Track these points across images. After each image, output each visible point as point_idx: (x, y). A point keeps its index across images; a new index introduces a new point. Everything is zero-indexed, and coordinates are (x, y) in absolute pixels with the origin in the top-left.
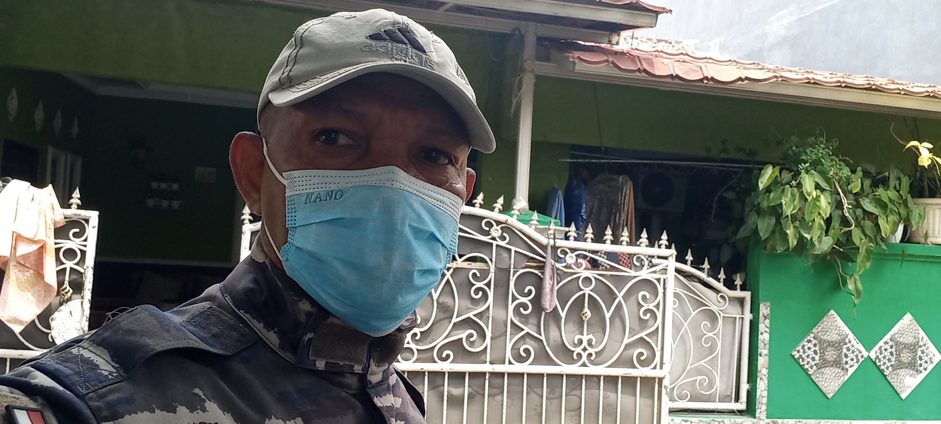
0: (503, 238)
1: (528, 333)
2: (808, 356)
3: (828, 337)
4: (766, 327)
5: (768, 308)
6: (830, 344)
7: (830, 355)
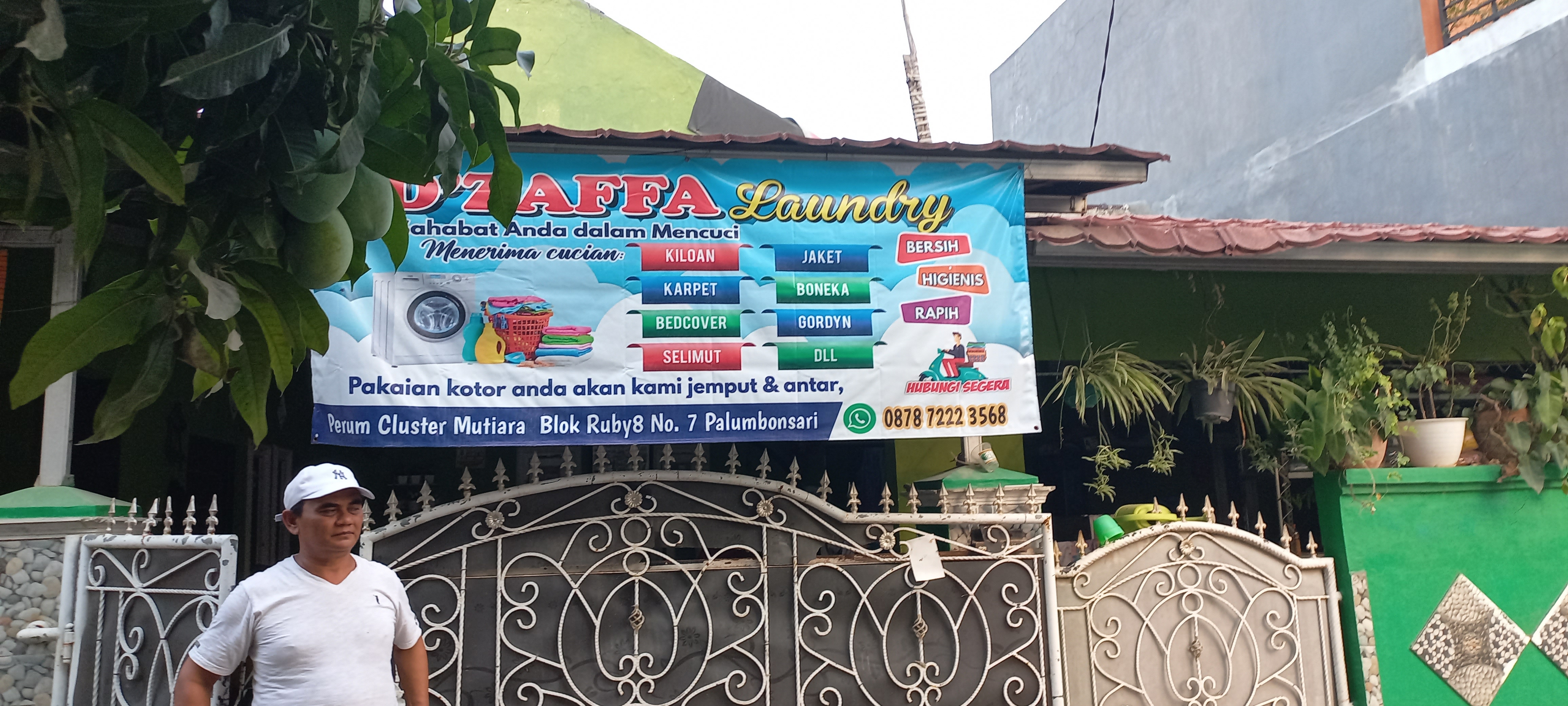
2: (1437, 650)
3: (1464, 617)
4: (1366, 610)
5: (1364, 581)
6: (1469, 628)
7: (1471, 645)
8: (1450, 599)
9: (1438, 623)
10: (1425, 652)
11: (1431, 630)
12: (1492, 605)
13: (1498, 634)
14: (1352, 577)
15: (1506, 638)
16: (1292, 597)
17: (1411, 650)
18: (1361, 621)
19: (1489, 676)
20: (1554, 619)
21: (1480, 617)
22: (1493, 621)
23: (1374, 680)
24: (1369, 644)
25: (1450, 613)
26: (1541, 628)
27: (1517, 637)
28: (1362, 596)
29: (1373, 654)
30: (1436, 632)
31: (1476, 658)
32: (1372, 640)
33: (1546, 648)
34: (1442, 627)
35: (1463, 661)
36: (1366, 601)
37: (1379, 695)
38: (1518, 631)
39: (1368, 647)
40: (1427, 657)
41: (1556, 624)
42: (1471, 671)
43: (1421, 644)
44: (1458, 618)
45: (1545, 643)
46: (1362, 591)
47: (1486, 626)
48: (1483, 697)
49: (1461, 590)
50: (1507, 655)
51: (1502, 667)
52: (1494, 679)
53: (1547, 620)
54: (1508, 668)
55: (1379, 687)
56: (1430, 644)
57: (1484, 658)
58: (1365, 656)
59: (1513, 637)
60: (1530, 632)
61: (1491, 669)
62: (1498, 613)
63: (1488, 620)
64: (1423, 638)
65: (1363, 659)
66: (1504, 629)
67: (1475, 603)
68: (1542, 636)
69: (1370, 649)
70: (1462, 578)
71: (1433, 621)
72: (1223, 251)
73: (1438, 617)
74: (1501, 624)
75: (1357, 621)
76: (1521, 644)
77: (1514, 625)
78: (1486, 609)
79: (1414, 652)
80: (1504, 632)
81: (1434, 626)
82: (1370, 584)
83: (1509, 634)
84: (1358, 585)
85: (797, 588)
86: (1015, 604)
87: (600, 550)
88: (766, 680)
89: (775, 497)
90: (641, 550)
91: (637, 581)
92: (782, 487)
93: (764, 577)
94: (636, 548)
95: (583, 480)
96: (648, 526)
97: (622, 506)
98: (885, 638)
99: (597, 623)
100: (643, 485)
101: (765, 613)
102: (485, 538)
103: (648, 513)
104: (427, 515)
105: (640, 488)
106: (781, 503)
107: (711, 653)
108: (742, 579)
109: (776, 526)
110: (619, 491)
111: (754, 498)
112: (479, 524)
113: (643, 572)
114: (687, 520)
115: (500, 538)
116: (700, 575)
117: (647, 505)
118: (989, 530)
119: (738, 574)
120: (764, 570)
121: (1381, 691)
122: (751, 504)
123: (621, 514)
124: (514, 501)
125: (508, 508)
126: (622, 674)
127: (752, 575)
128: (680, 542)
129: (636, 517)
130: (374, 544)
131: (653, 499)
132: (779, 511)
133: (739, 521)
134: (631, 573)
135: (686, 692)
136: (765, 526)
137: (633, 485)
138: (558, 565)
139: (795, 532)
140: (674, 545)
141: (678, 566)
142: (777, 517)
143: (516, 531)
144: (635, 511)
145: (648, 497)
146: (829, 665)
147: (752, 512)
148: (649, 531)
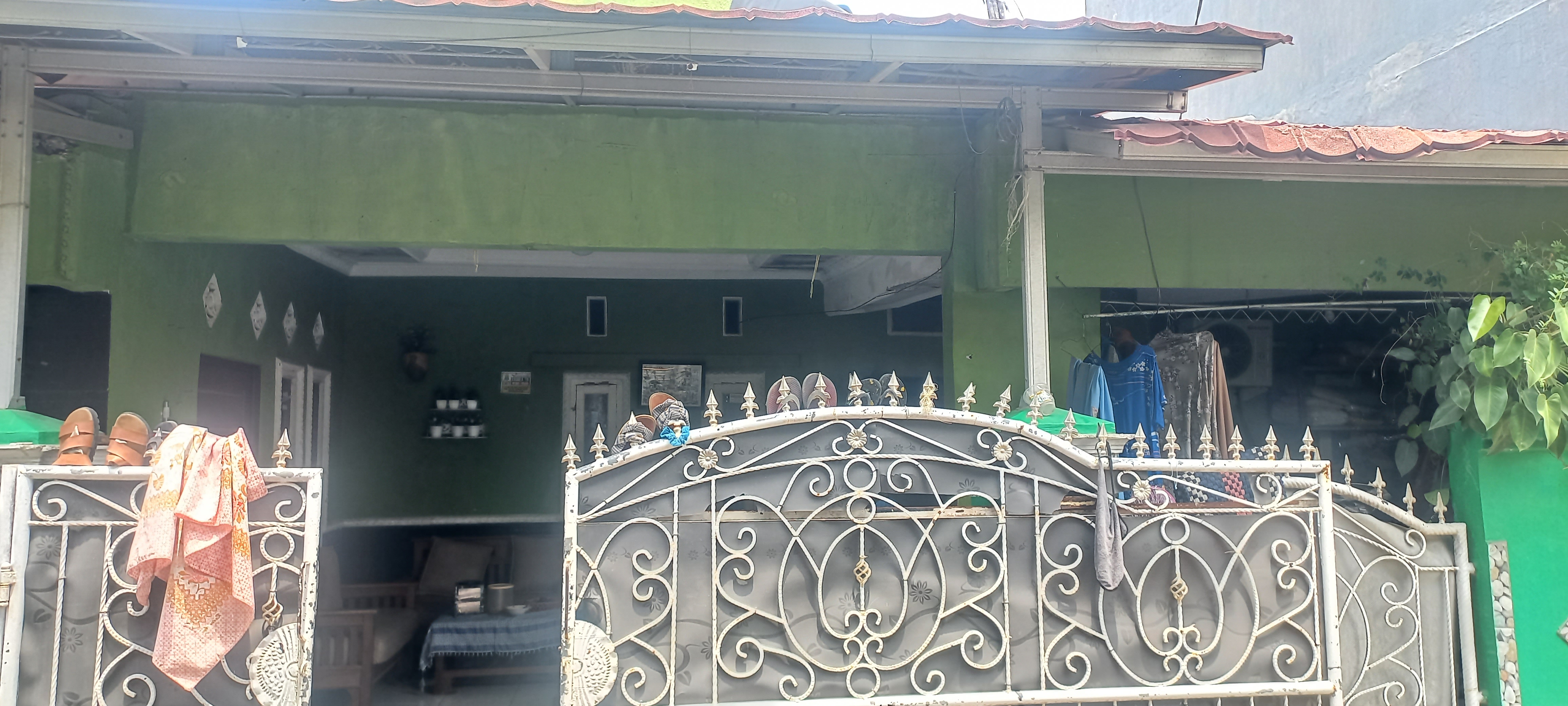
0: (1018, 462)
1: (1077, 629)
85: (1040, 540)
86: (1288, 564)
87: (821, 495)
88: (1006, 641)
89: (1014, 438)
90: (866, 496)
91: (862, 529)
92: (1022, 427)
93: (1002, 528)
94: (859, 493)
95: (801, 415)
96: (873, 469)
97: (844, 446)
98: (1139, 599)
99: (820, 574)
100: (867, 423)
101: (1003, 566)
102: (698, 479)
103: (872, 454)
104: (635, 452)
105: (864, 425)
106: (1021, 445)
107: (945, 610)
108: (978, 529)
109: (1015, 470)
110: (841, 429)
111: (990, 439)
112: (691, 463)
113: (869, 520)
114: (916, 463)
115: (713, 478)
116: (931, 524)
117: (873, 444)
118: (1259, 479)
119: (974, 524)
120: (1002, 520)
122: (988, 447)
123: (843, 455)
124: (728, 439)
125: (722, 445)
126: (847, 630)
127: (990, 525)
128: (909, 487)
129: (860, 458)
131: (879, 439)
132: (1018, 454)
133: (974, 464)
134: (856, 521)
135: (917, 653)
136: (1002, 471)
137: (856, 422)
138: (777, 510)
139: (1036, 479)
140: (902, 490)
141: (906, 514)
142: (1016, 462)
143: (731, 472)
144: (858, 451)
145: (872, 436)
146: (1076, 627)
147: (987, 455)
148: (875, 474)
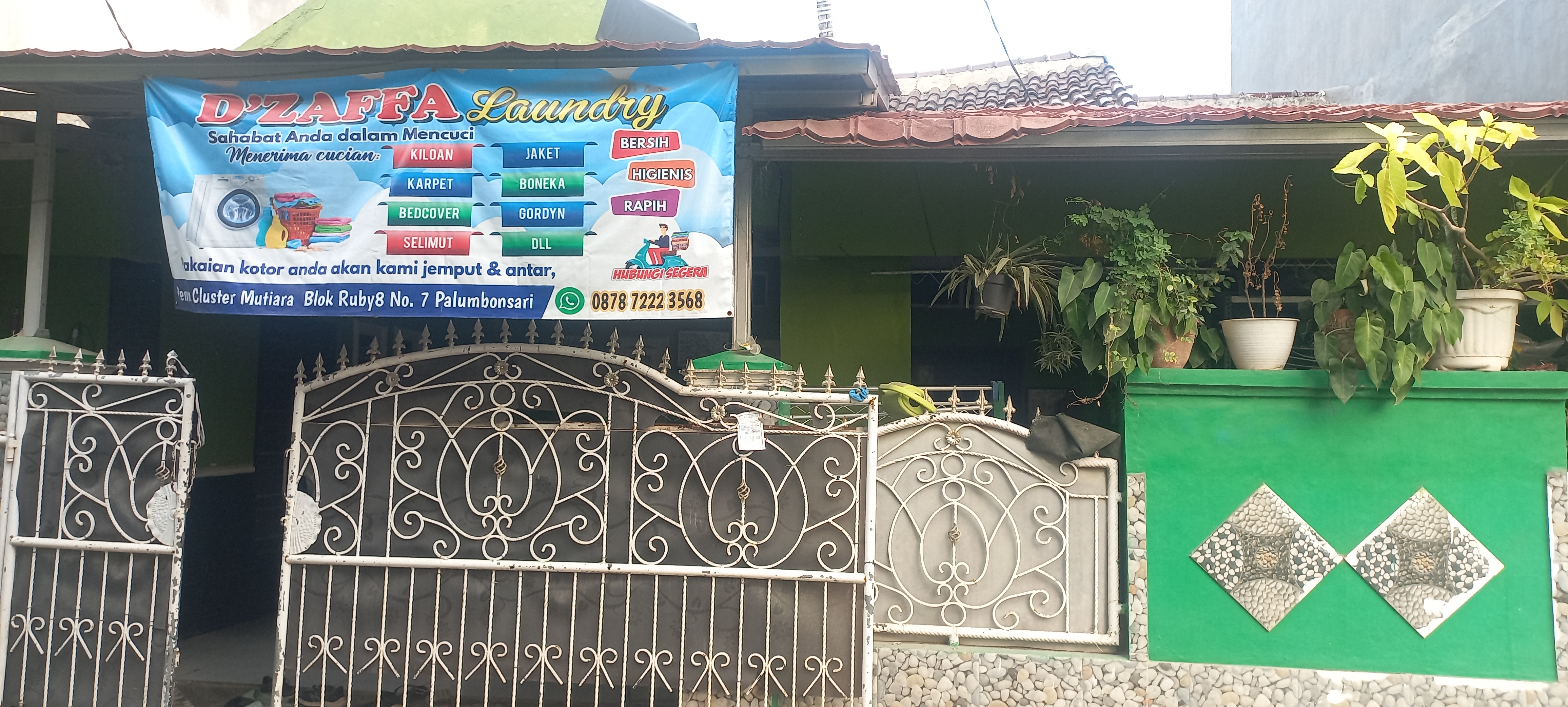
2: (1222, 561)
3: (1260, 529)
4: (1140, 512)
5: (1142, 484)
6: (1264, 540)
7: (1265, 559)
8: (1246, 510)
9: (1227, 532)
10: (1207, 561)
11: (1218, 539)
12: (1298, 519)
13: (1301, 550)
14: (1129, 478)
15: (1311, 554)
16: (1064, 494)
17: (1192, 559)
18: (1133, 524)
19: (1282, 593)
20: (1378, 539)
21: (1282, 530)
22: (1298, 535)
23: (1140, 583)
24: (1139, 547)
25: (1243, 524)
26: (1360, 548)
27: (1326, 555)
28: (1138, 498)
29: (1143, 557)
30: (1223, 542)
31: (1270, 572)
32: (1144, 544)
33: (1362, 570)
34: (1232, 537)
35: (1253, 573)
36: (1142, 504)
37: (1144, 599)
38: (1328, 548)
39: (1137, 550)
40: (1208, 567)
41: (1379, 545)
42: (1261, 585)
43: (1203, 553)
44: (1254, 529)
45: (1361, 564)
46: (1138, 493)
47: (1287, 541)
48: (1272, 613)
49: (1262, 501)
50: (1310, 573)
51: (1301, 585)
52: (1289, 595)
53: (1368, 540)
54: (1309, 586)
55: (1146, 591)
56: (1214, 554)
57: (1281, 573)
58: (1133, 559)
59: (1321, 555)
60: (1345, 552)
61: (1286, 585)
62: (1305, 527)
63: (1290, 535)
64: (1206, 546)
65: (1130, 561)
66: (1310, 545)
67: (1277, 516)
68: (1358, 556)
69: (1140, 552)
70: (1265, 488)
71: (1221, 531)
72: (951, 141)
73: (1228, 526)
74: (1307, 540)
75: (1128, 523)
76: (1331, 562)
77: (1324, 542)
78: (1291, 523)
79: (1194, 560)
80: (1310, 549)
81: (1222, 536)
82: (1148, 486)
83: (1316, 551)
84: (1134, 486)
85: (635, 449)
86: (835, 477)
87: (473, 408)
88: (604, 526)
89: (621, 370)
90: (506, 410)
91: (501, 435)
92: (626, 361)
93: (607, 439)
94: (502, 408)
95: (461, 350)
96: (513, 390)
97: (492, 373)
98: (710, 498)
99: (468, 467)
100: (510, 356)
101: (606, 469)
102: (385, 394)
103: (513, 379)
104: (344, 373)
105: (508, 358)
106: (627, 375)
107: (559, 500)
108: (588, 439)
109: (621, 395)
110: (490, 360)
111: (603, 370)
112: (381, 382)
113: (507, 428)
114: (545, 387)
115: (396, 394)
116: (553, 434)
117: (513, 372)
118: (816, 407)
119: (585, 434)
120: (607, 433)
121: (1149, 595)
122: (600, 376)
123: (492, 380)
124: (408, 365)
125: (404, 370)
126: (487, 510)
127: (597, 436)
128: (538, 405)
129: (504, 382)
130: (306, 394)
131: (518, 368)
132: (624, 382)
133: (589, 389)
134: (497, 429)
135: (536, 530)
136: (611, 394)
137: (503, 355)
138: (440, 419)
139: (637, 402)
140: (533, 407)
141: (536, 425)
142: (622, 388)
143: (409, 389)
144: (503, 377)
145: (514, 366)
146: (659, 517)
147: (600, 382)
148: (514, 394)
